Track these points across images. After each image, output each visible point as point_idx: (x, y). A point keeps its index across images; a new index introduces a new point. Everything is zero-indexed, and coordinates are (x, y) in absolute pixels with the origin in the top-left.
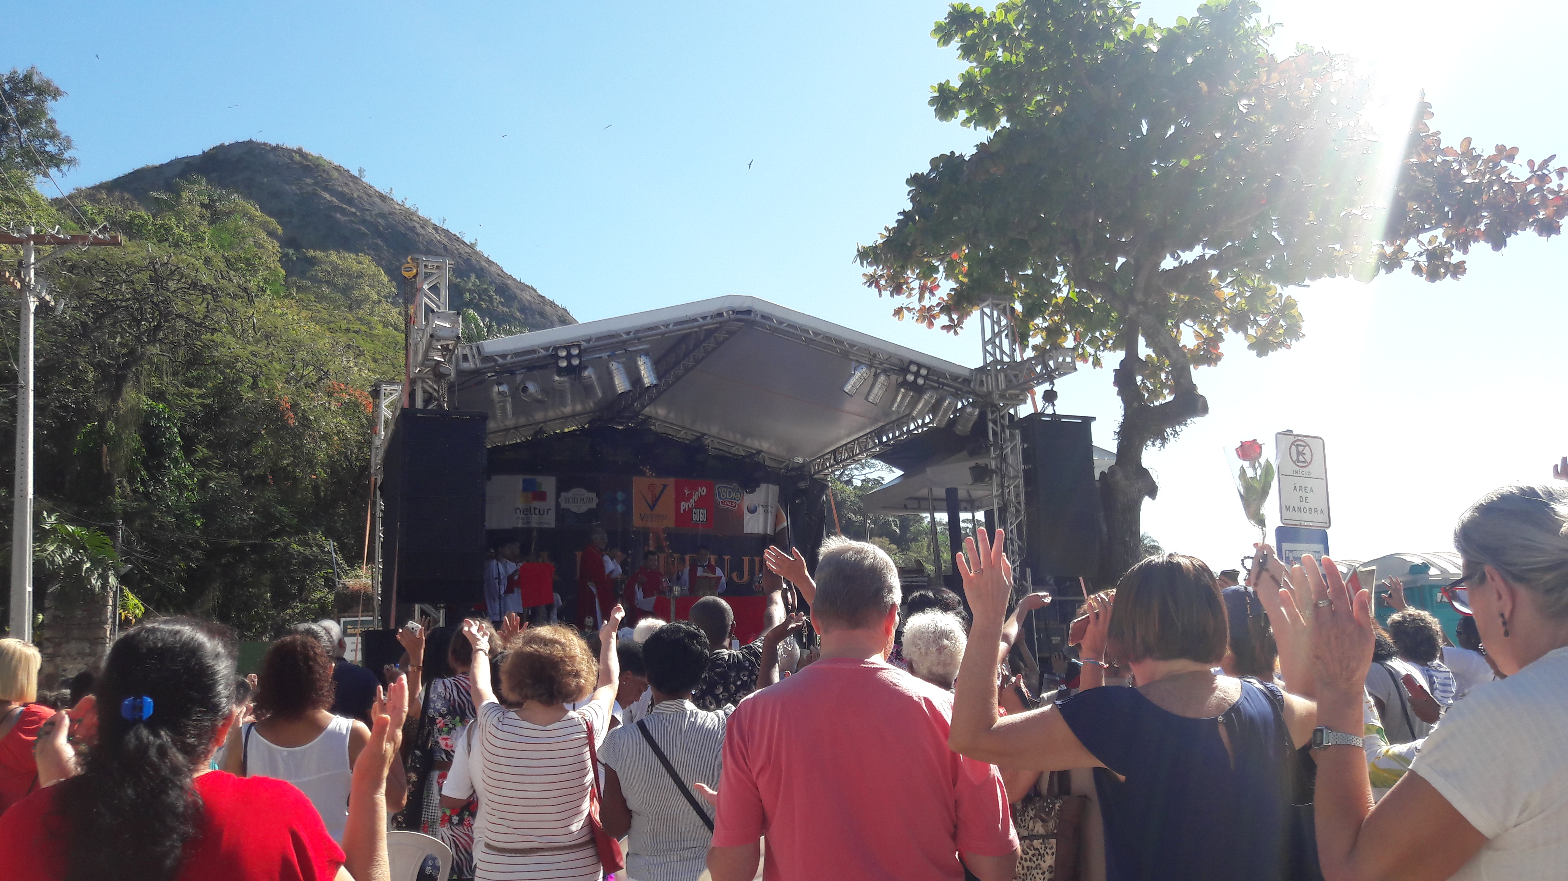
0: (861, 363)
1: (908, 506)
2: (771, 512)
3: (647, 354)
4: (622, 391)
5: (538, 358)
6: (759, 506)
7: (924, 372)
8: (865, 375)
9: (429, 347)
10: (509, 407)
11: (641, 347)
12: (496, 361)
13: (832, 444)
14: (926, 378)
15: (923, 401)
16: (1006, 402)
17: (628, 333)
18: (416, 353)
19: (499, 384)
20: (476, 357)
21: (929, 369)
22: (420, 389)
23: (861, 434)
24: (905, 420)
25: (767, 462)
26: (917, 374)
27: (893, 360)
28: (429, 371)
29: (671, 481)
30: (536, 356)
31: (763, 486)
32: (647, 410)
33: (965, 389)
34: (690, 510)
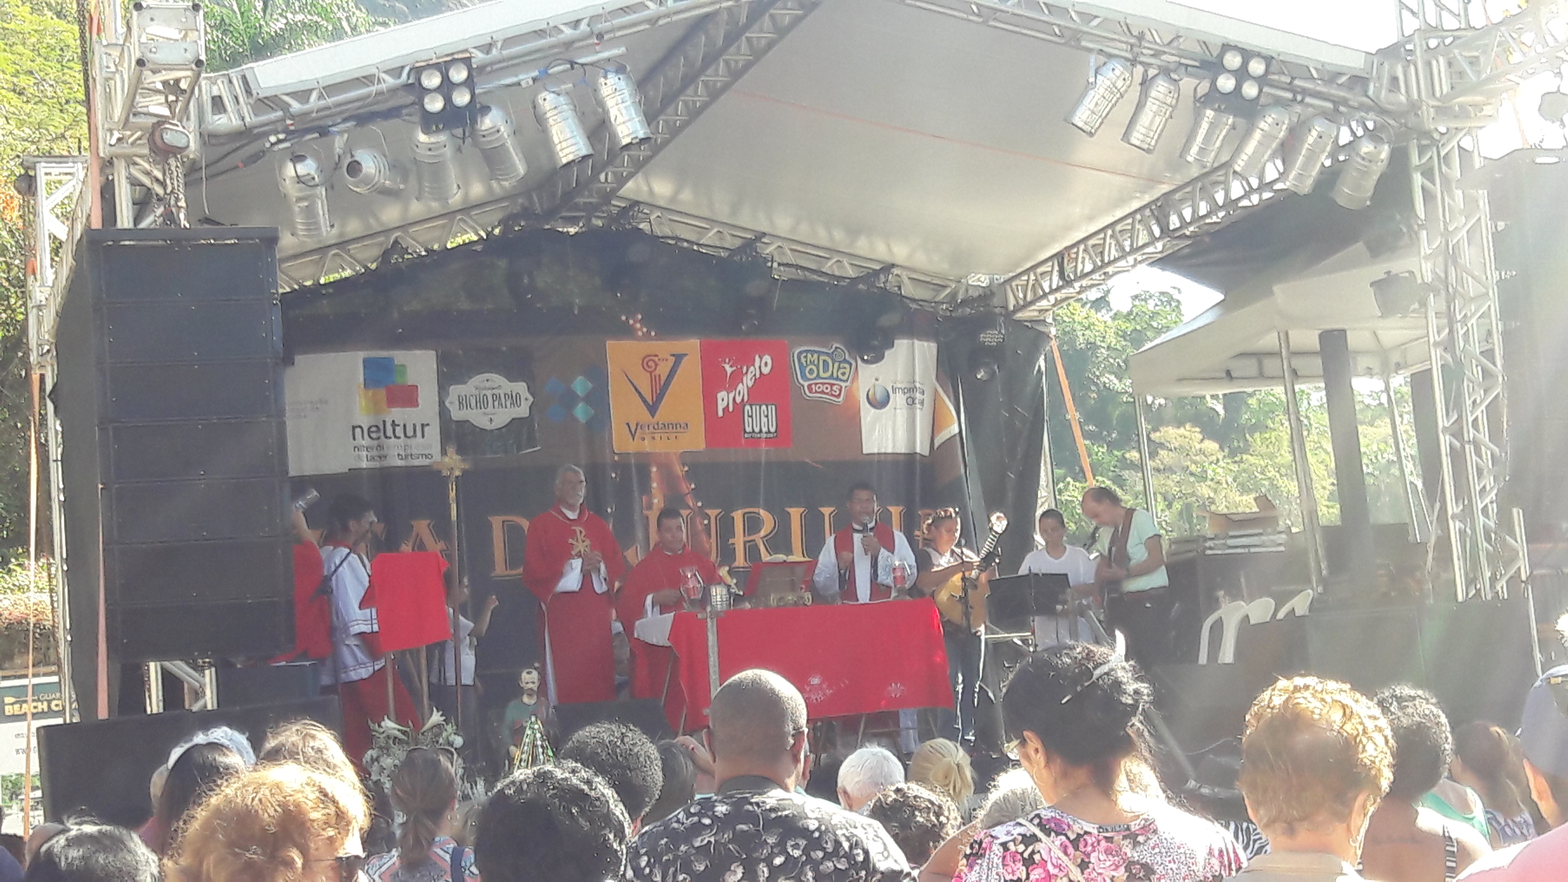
0: (1111, 56)
1: (1234, 375)
2: (922, 403)
3: (620, 70)
4: (571, 157)
5: (379, 93)
6: (894, 390)
7: (1257, 67)
8: (1120, 84)
9: (137, 87)
10: (321, 208)
11: (606, 54)
12: (285, 107)
13: (1053, 239)
14: (1262, 81)
15: (1257, 135)
16: (1453, 125)
17: (576, 24)
18: (108, 98)
19: (297, 158)
20: (241, 100)
21: (1268, 60)
22: (124, 182)
23: (1119, 214)
24: (1218, 176)
25: (909, 290)
26: (1242, 74)
27: (1183, 44)
28: (139, 138)
29: (691, 346)
30: (373, 89)
31: (902, 345)
32: (632, 188)
33: (1355, 99)
34: (739, 408)
